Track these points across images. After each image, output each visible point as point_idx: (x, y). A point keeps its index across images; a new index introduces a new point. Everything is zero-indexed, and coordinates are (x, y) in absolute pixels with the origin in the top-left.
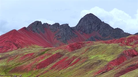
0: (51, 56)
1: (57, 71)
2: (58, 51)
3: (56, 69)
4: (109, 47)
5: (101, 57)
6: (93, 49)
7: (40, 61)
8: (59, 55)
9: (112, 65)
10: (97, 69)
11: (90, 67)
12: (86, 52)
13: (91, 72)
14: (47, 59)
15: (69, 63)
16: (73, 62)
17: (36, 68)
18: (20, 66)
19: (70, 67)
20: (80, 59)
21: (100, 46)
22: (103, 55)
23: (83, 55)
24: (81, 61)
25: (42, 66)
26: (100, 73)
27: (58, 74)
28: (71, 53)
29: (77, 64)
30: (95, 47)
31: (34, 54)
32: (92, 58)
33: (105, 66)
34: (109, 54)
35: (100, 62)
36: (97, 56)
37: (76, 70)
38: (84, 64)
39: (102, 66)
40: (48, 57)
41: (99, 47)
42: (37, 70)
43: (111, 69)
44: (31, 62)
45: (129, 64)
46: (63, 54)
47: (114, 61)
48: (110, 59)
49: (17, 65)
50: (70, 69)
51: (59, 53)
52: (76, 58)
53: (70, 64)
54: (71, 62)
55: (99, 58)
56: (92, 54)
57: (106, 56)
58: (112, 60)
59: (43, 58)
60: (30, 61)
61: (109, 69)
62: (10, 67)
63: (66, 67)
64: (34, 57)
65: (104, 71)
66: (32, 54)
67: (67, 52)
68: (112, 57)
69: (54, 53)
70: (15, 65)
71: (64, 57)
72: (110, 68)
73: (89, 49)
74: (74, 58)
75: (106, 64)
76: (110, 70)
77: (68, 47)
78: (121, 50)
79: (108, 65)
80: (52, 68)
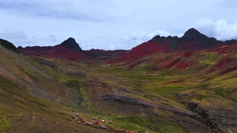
0: (173, 60)
3: (179, 69)
5: (207, 62)
6: (201, 56)
7: (168, 63)
8: (178, 60)
9: (215, 67)
10: (206, 70)
11: (201, 68)
12: (196, 58)
13: (202, 71)
14: (172, 62)
15: (187, 65)
17: (166, 68)
18: (155, 66)
19: (188, 68)
20: (193, 63)
23: (195, 60)
25: (169, 66)
26: (208, 73)
27: (181, 72)
28: (186, 58)
32: (202, 62)
33: (211, 68)
34: (212, 60)
35: (207, 65)
36: (204, 61)
37: (192, 70)
39: (209, 67)
41: (204, 55)
43: (215, 70)
44: (162, 64)
46: (181, 59)
47: (216, 65)
48: (213, 63)
51: (178, 58)
52: (191, 62)
57: (210, 61)
59: (169, 61)
62: (150, 67)
63: (185, 67)
64: (163, 61)
65: (211, 71)
66: (161, 59)
67: (183, 58)
68: (215, 62)
69: (175, 59)
70: (152, 66)
73: (198, 56)
74: (189, 62)
75: (211, 66)
77: (183, 54)
78: (220, 58)
79: (213, 67)
80: (176, 68)
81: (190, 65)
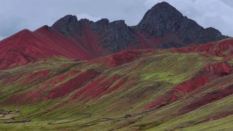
0: (77, 75)
1: (83, 102)
2: (91, 67)
3: (81, 99)
4: (180, 59)
5: (163, 76)
6: (153, 60)
7: (58, 85)
9: (180, 91)
11: (140, 95)
12: (138, 67)
13: (141, 104)
14: (71, 81)
16: (112, 86)
17: (49, 98)
18: (20, 93)
19: (106, 96)
20: (125, 80)
21: (166, 56)
22: (168, 73)
23: (132, 73)
24: (127, 84)
25: (59, 93)
26: (155, 107)
27: (82, 107)
28: (113, 70)
29: (120, 89)
30: (157, 59)
31: (50, 72)
32: (147, 78)
33: (167, 93)
34: (178, 72)
35: (159, 85)
36: (155, 74)
37: (115, 101)
38: (130, 90)
39: (161, 93)
40: (73, 77)
41: (162, 58)
42: (50, 101)
43: (177, 99)
44: (41, 86)
45: (210, 90)
46: (99, 71)
47: (184, 83)
48: (177, 80)
49: (17, 92)
50: (108, 98)
51: (93, 69)
52: (120, 78)
53: (106, 89)
54: (108, 87)
55: (159, 78)
56: (147, 72)
57: (172, 74)
58: (182, 81)
59: (63, 78)
60: (40, 84)
61: (173, 99)
62: (5, 94)
63: (99, 94)
64: (49, 77)
65: (162, 103)
67: (107, 69)
68: (184, 77)
69: (83, 70)
70: (13, 91)
71: (101, 76)
72: (176, 97)
73: (144, 61)
74: (115, 78)
75: (169, 89)
76: (175, 101)
77: (111, 58)
78: (201, 64)
79: (172, 92)
80: (75, 97)
81: (113, 89)
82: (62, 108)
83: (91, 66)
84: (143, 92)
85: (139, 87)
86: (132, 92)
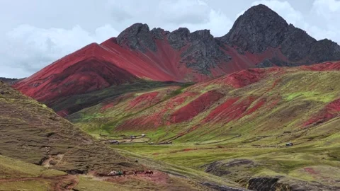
0: (197, 97)
1: (221, 124)
3: (217, 122)
4: (321, 77)
5: (309, 95)
6: (289, 80)
7: (177, 108)
8: (214, 96)
9: (333, 110)
10: (306, 116)
11: (291, 113)
12: (274, 86)
13: (293, 123)
14: (192, 104)
15: (243, 109)
16: (251, 107)
17: (172, 122)
18: (134, 118)
19: (246, 117)
20: (264, 101)
21: (304, 75)
22: (313, 92)
23: (270, 93)
24: (268, 104)
25: (181, 117)
26: (312, 125)
27: (224, 129)
28: (240, 90)
29: (261, 110)
30: (294, 78)
31: (159, 95)
32: (291, 97)
33: (320, 111)
34: (325, 91)
36: (299, 94)
37: (262, 121)
38: (274, 110)
39: (313, 111)
40: (193, 99)
41: (300, 77)
42: (175, 125)
44: (157, 109)
46: (222, 93)
47: (336, 102)
48: (327, 99)
49: (127, 116)
50: (249, 120)
51: (214, 91)
52: (256, 99)
53: (245, 110)
54: (246, 108)
55: (306, 97)
56: (288, 91)
57: (318, 93)
58: (333, 100)
59: (181, 101)
60: (155, 108)
61: (329, 116)
62: (113, 120)
63: (237, 116)
64: (159, 101)
65: (319, 120)
66: (154, 95)
67: (230, 89)
68: (332, 96)
69: (204, 92)
70: (121, 116)
71: (226, 98)
72: (331, 115)
73: (280, 80)
74: (252, 98)
75: (322, 107)
76: (331, 118)
79: (326, 110)
80: (208, 119)
81: (254, 109)
82: (197, 131)
83: (210, 86)
84: (293, 111)
85: (286, 107)
86: (279, 111)
